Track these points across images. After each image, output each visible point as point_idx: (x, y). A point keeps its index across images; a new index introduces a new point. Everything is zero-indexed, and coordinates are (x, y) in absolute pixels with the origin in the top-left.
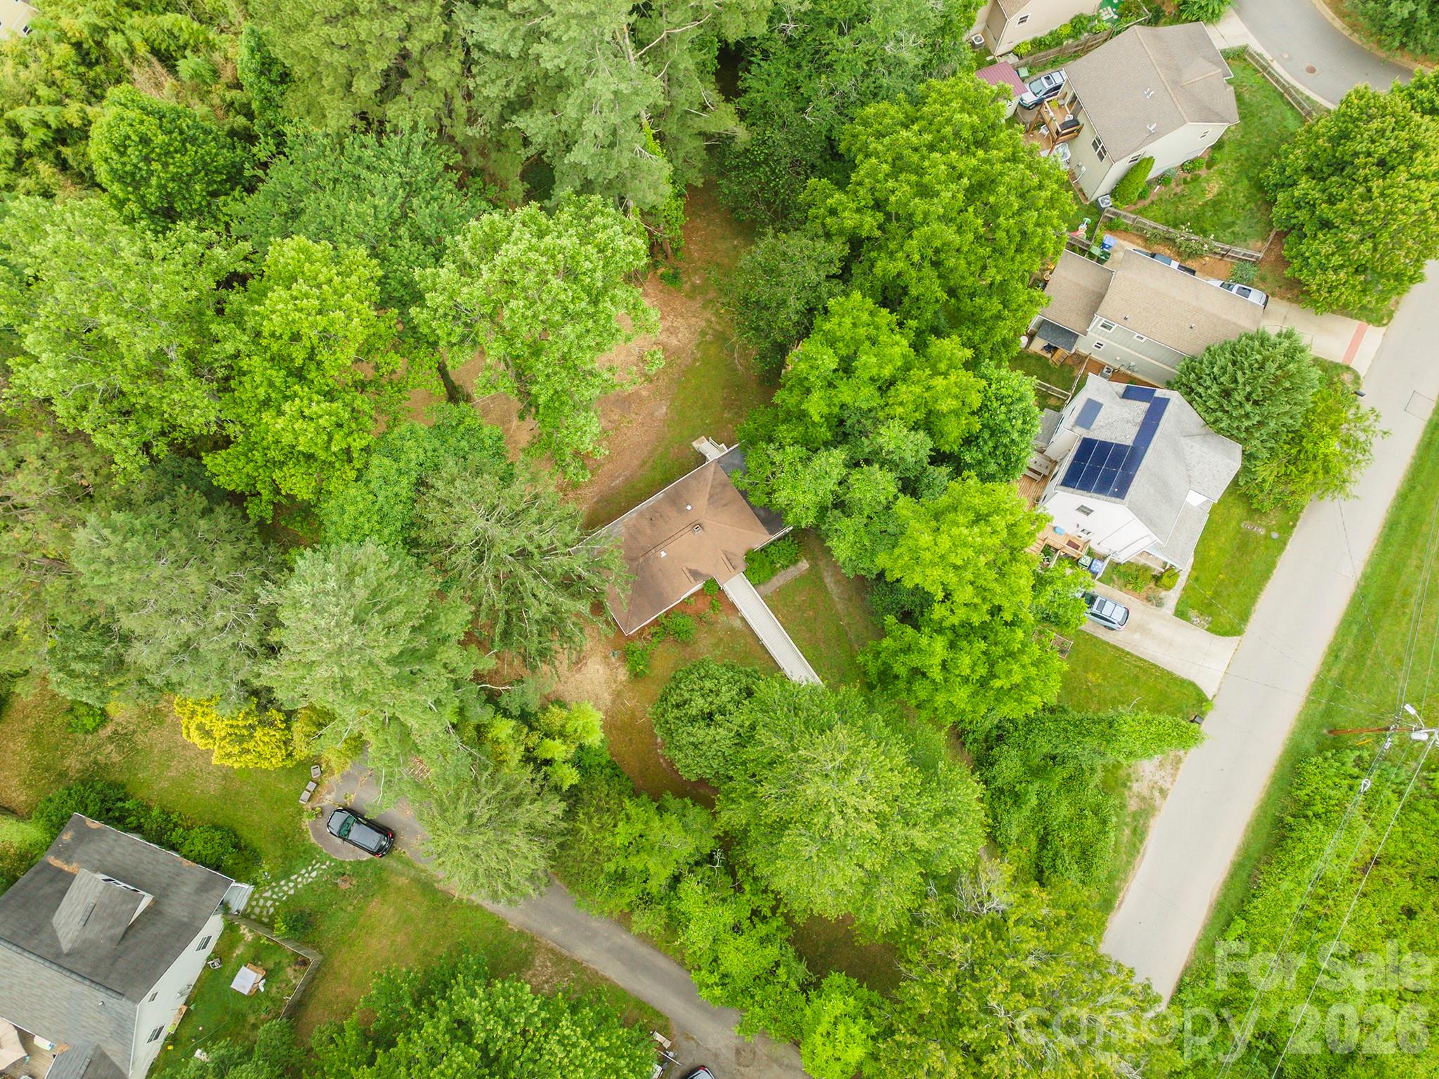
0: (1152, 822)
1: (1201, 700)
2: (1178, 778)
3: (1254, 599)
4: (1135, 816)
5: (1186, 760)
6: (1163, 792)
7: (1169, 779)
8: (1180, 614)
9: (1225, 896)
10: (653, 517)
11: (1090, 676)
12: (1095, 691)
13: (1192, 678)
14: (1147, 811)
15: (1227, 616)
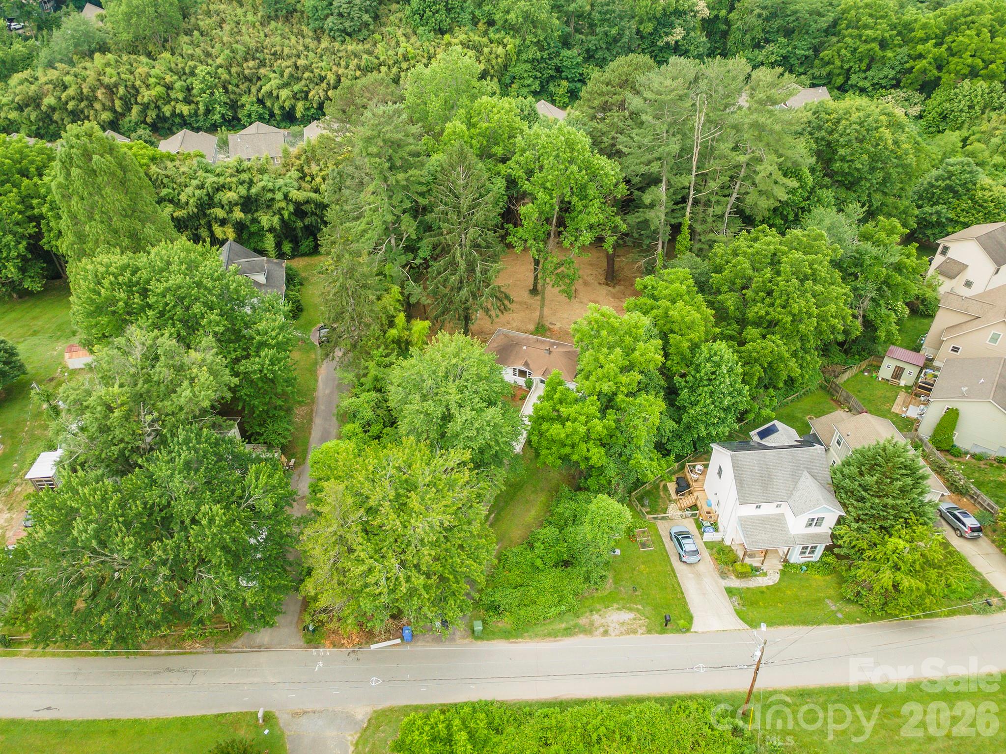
1: (686, 627)
2: (622, 637)
4: (577, 625)
5: (638, 636)
6: (606, 633)
7: (617, 632)
8: (730, 591)
10: (540, 341)
11: (643, 566)
12: (635, 573)
13: (694, 615)
14: (588, 630)
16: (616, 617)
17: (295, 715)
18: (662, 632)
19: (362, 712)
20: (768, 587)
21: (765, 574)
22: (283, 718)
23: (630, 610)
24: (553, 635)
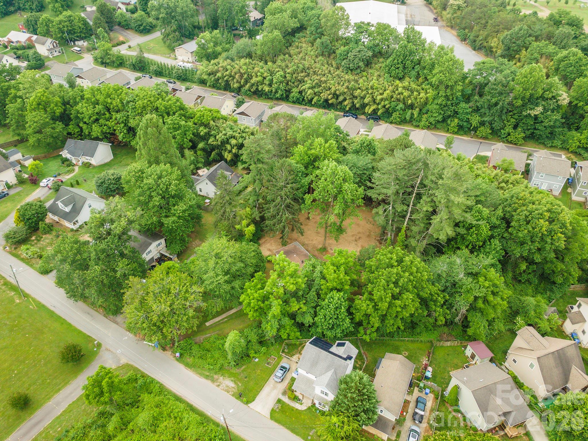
0: (210, 381)
1: (247, 403)
2: (222, 391)
3: (283, 425)
4: (212, 377)
5: (228, 394)
6: (218, 386)
7: (222, 388)
8: (279, 401)
11: (259, 371)
12: (254, 372)
13: (256, 400)
14: (213, 381)
15: (277, 416)
16: (229, 383)
17: (107, 349)
18: (237, 398)
19: (124, 361)
20: (297, 409)
21: (301, 404)
22: (103, 348)
23: (235, 383)
24: (201, 375)
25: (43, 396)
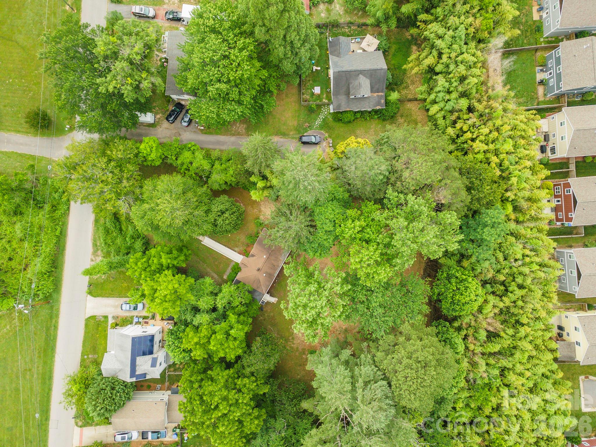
0: (92, 250)
1: (90, 293)
3: (85, 332)
4: (98, 250)
8: (106, 317)
9: (65, 240)
10: (274, 267)
11: (126, 285)
13: (96, 298)
14: (94, 253)
15: (92, 322)
18: (89, 283)
24: (94, 239)
25: (7, 124)
